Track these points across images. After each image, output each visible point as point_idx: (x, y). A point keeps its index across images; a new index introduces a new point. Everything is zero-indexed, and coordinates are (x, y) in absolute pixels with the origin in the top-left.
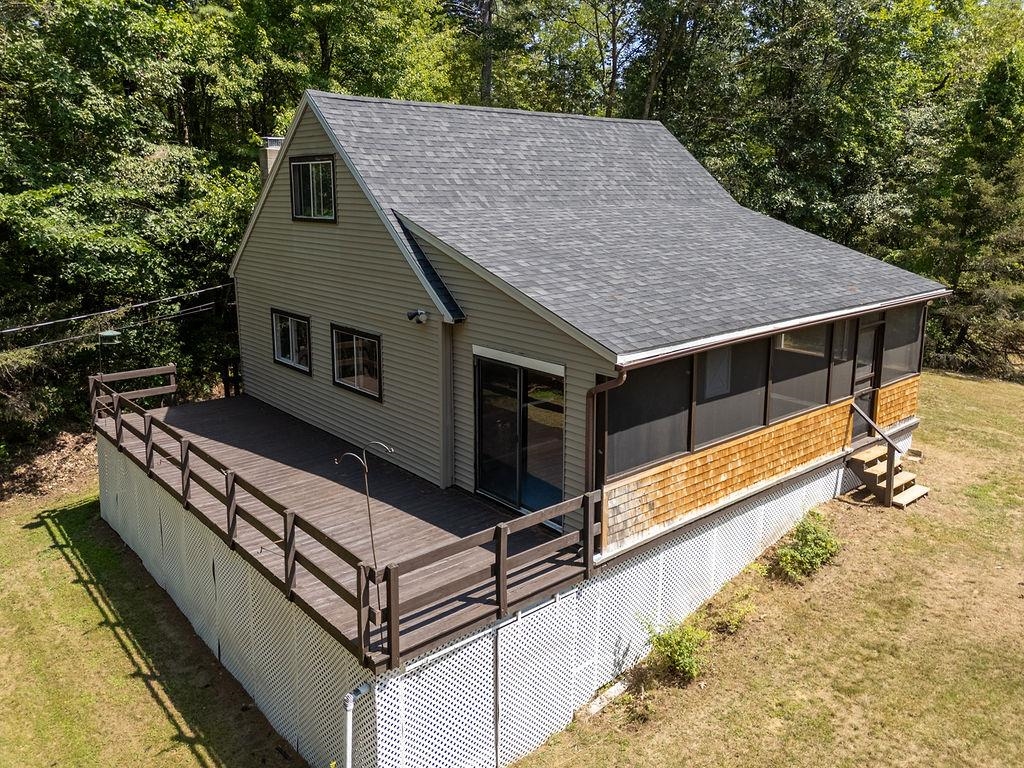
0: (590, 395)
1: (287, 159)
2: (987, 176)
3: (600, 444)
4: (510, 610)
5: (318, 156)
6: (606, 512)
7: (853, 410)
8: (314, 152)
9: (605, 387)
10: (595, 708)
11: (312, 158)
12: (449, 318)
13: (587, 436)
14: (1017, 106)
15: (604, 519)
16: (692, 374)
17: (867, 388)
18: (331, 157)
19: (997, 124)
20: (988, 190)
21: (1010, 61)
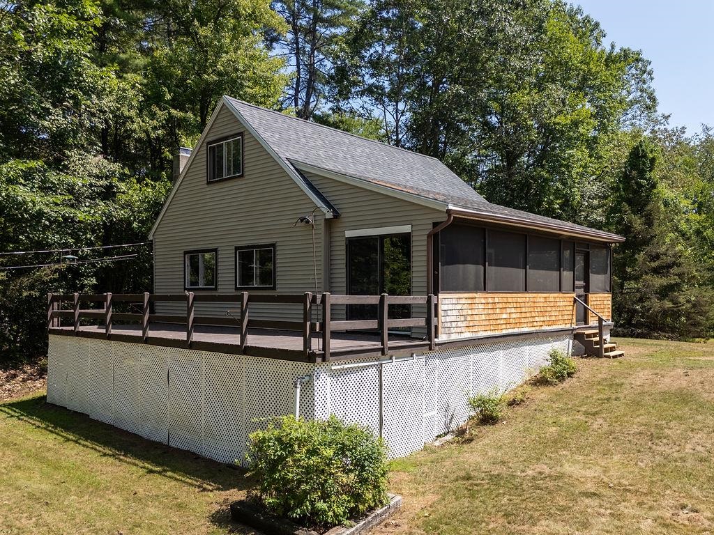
0: (429, 236)
1: (205, 144)
2: (635, 213)
3: (436, 268)
4: (390, 352)
5: (231, 136)
6: (441, 313)
7: (575, 301)
8: (228, 134)
9: (439, 229)
10: (437, 443)
11: (226, 138)
12: (329, 215)
13: (428, 261)
14: (648, 173)
15: (440, 316)
16: (485, 242)
17: (581, 292)
18: (241, 134)
19: (638, 183)
20: (638, 223)
21: (641, 146)
